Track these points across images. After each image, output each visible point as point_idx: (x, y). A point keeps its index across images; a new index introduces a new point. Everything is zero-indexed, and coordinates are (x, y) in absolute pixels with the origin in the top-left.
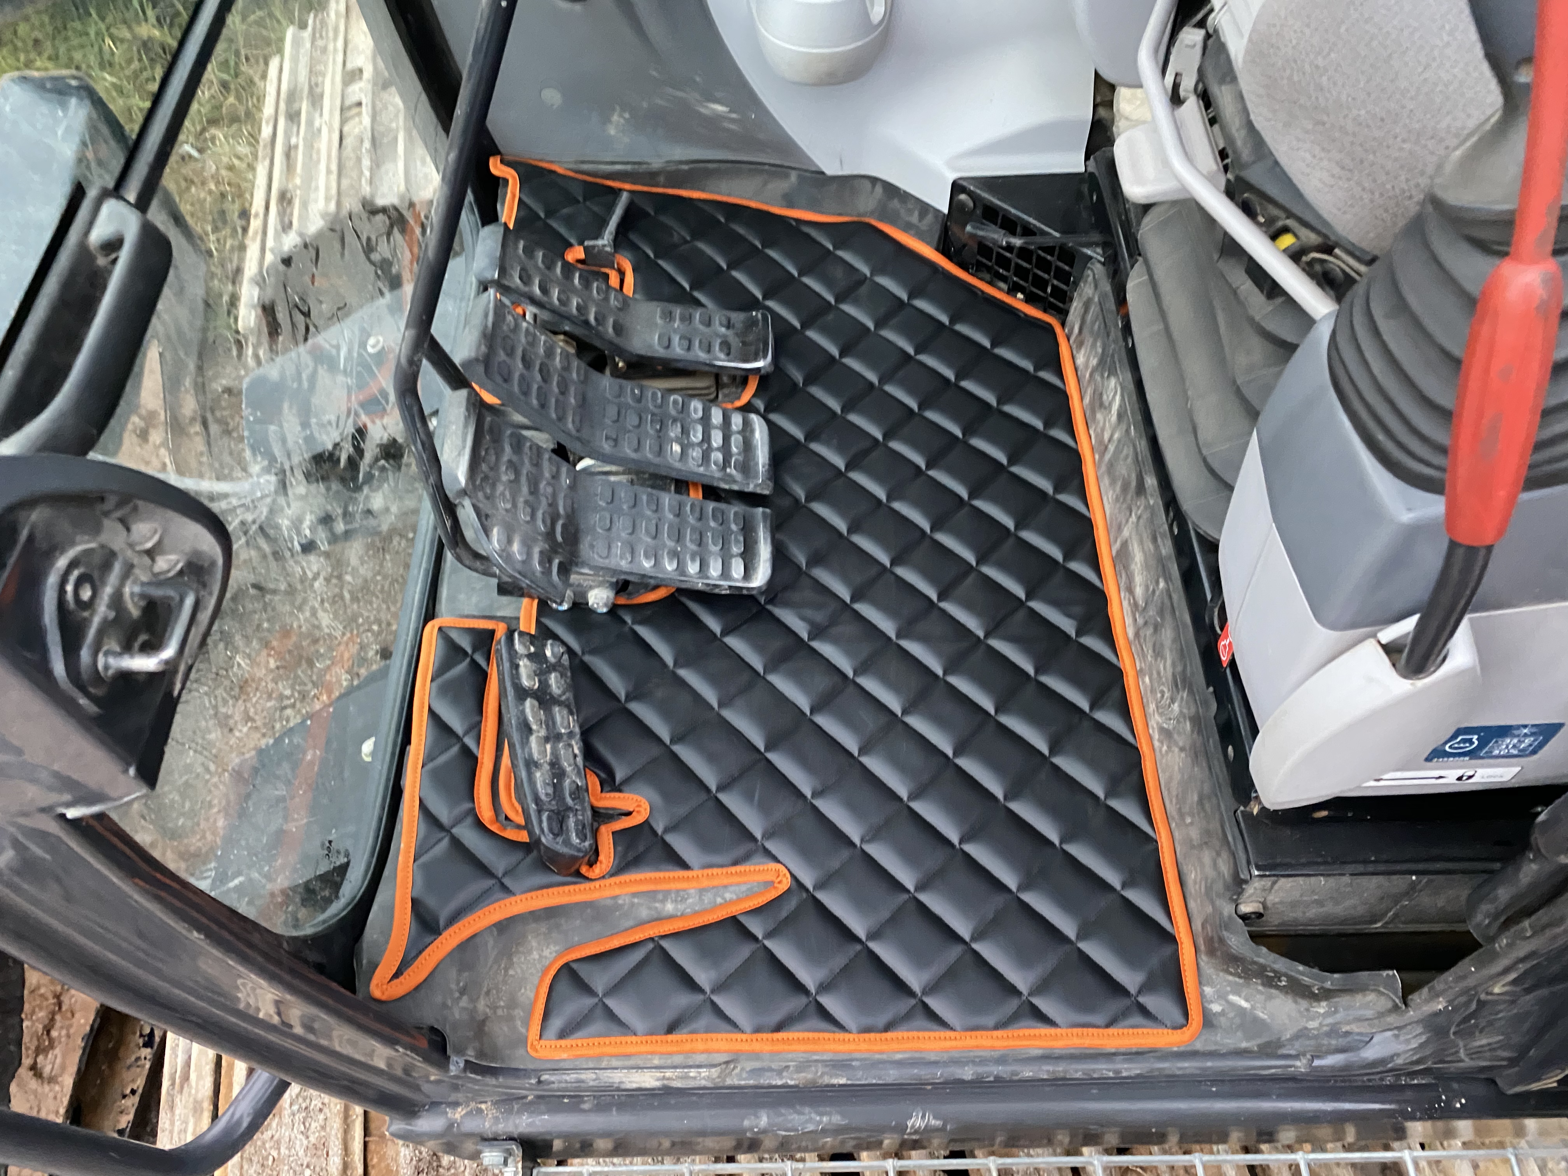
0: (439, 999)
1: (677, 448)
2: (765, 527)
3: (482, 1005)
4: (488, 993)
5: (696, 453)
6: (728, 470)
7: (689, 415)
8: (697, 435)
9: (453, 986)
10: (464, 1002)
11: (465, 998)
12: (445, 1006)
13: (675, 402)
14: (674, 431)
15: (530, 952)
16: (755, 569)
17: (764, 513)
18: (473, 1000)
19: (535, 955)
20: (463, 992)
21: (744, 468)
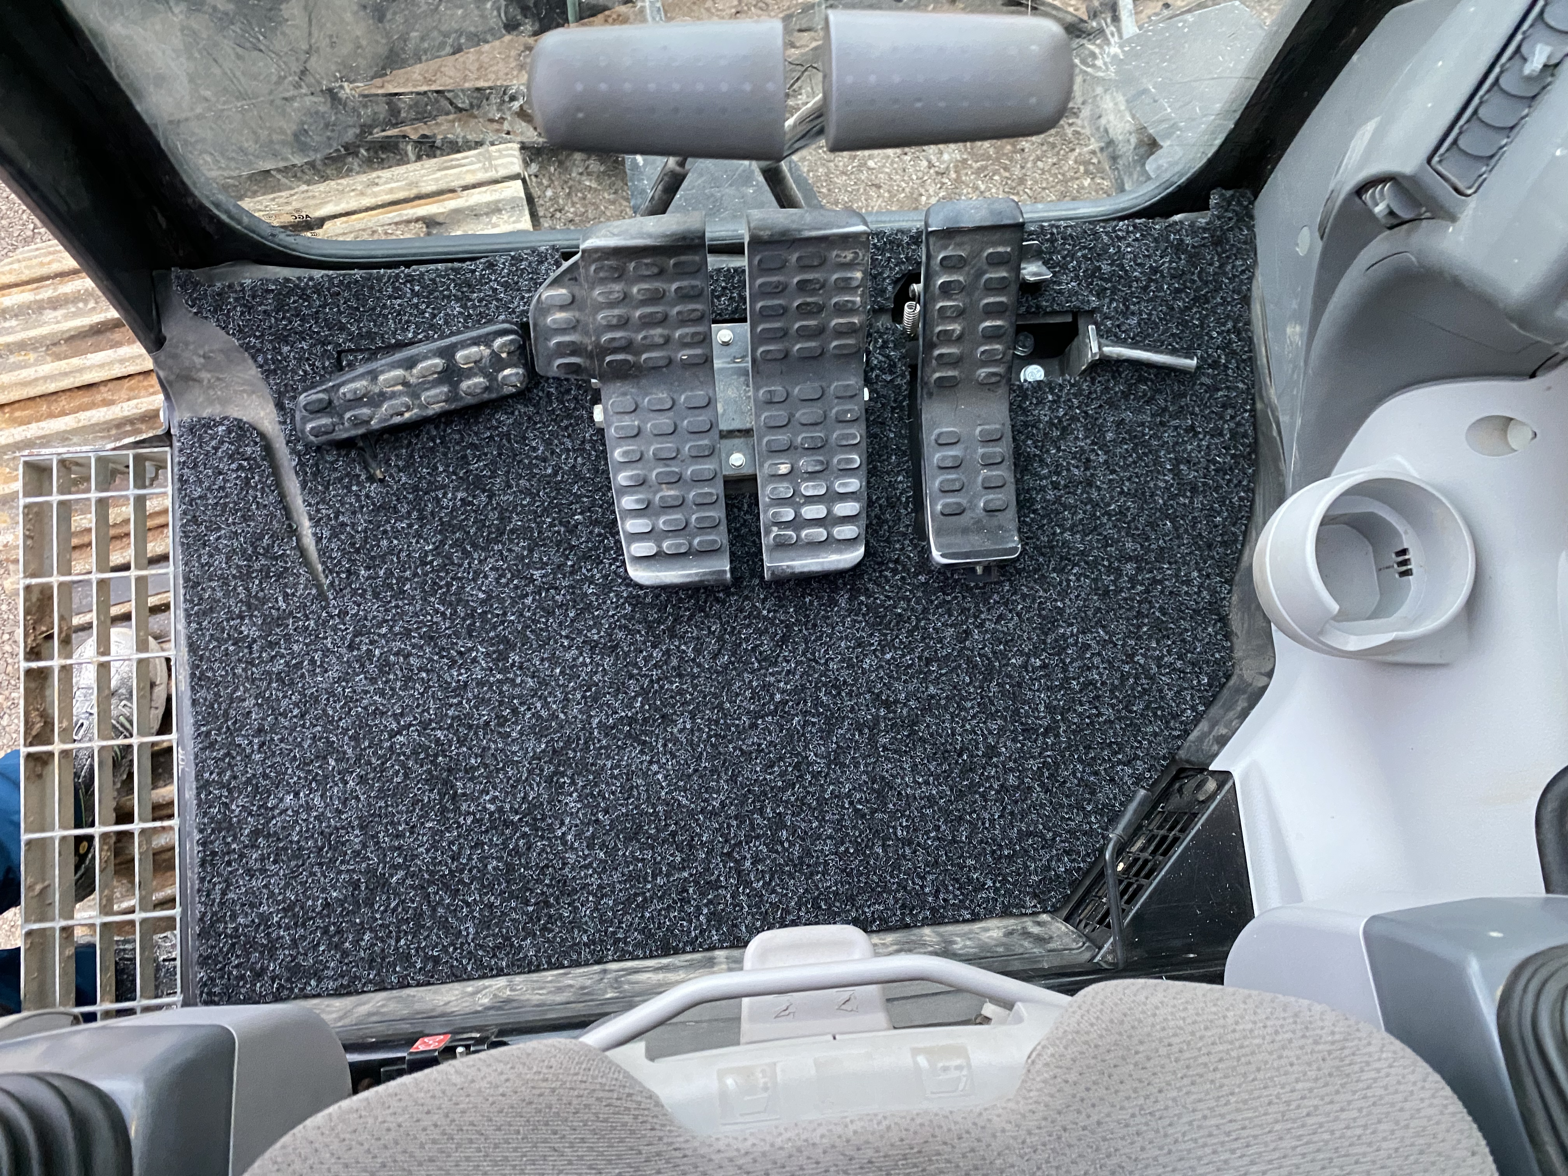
0: (191, 338)
1: (784, 469)
2: (705, 574)
3: (205, 375)
4: (218, 379)
5: (785, 490)
6: (775, 529)
7: (836, 478)
8: (809, 489)
9: (207, 348)
10: (199, 361)
11: (202, 360)
12: (187, 344)
13: (852, 461)
14: (805, 464)
15: (263, 409)
16: (648, 568)
17: (725, 572)
18: (204, 367)
19: (262, 414)
20: (204, 357)
21: (781, 545)
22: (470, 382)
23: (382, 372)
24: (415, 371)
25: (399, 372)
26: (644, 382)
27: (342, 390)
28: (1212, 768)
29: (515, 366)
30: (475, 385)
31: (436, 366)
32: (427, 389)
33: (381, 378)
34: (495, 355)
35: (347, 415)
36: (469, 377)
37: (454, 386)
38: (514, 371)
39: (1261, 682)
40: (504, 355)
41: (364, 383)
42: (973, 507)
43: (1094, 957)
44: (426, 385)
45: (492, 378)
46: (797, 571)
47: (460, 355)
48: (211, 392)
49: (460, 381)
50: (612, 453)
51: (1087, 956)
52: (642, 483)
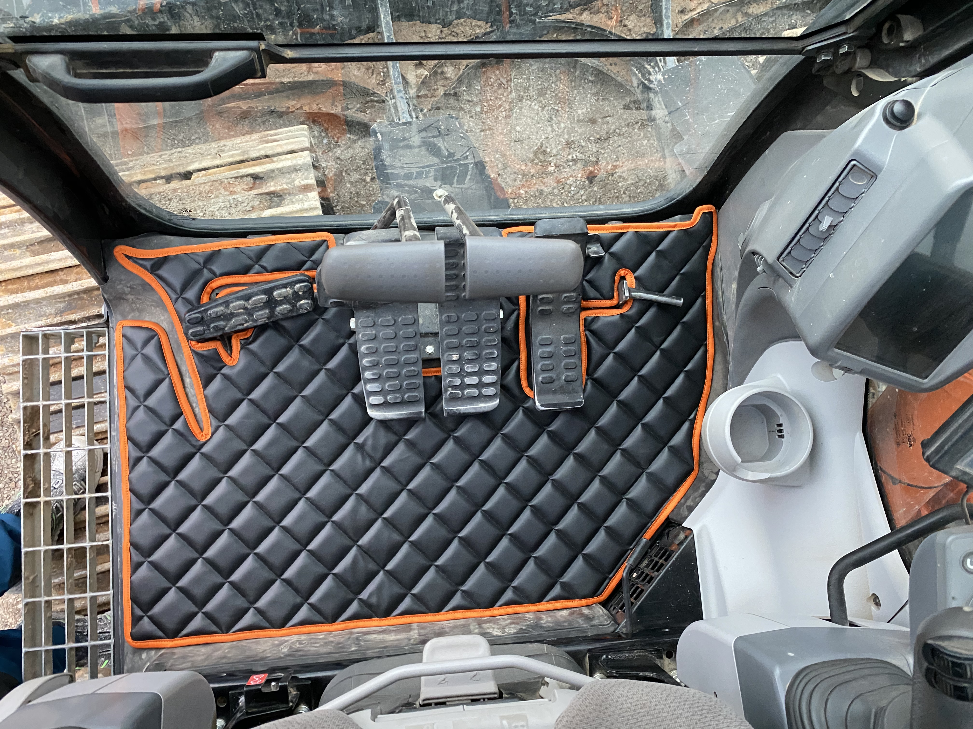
0: (123, 277)
1: (455, 357)
2: (410, 413)
3: (130, 297)
4: (138, 299)
5: (455, 369)
6: (450, 389)
7: (484, 362)
8: (469, 368)
9: (132, 283)
10: (127, 290)
11: (129, 289)
12: (121, 281)
13: (493, 353)
14: (467, 355)
15: (163, 315)
16: (379, 411)
17: (421, 412)
18: (130, 293)
19: (162, 318)
20: (130, 287)
21: (454, 399)
22: (281, 308)
23: (232, 302)
24: (250, 302)
25: (241, 302)
26: (379, 310)
27: (209, 312)
28: (683, 525)
29: (307, 299)
30: (284, 309)
31: (262, 299)
32: (257, 311)
33: (232, 305)
34: (295, 293)
35: (212, 325)
36: (281, 305)
37: (272, 310)
38: (306, 301)
39: (713, 477)
40: (301, 293)
41: (222, 308)
42: (559, 379)
43: (615, 630)
44: (256, 308)
45: (294, 305)
46: (462, 412)
47: (275, 293)
48: (134, 305)
49: (276, 307)
50: (360, 348)
51: (612, 629)
52: (375, 365)
